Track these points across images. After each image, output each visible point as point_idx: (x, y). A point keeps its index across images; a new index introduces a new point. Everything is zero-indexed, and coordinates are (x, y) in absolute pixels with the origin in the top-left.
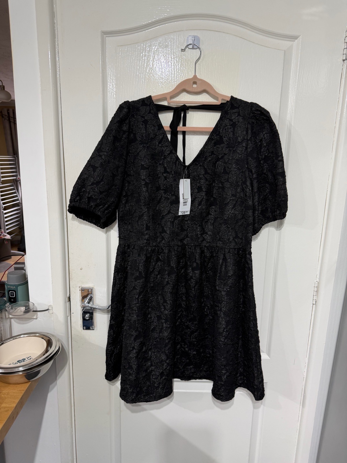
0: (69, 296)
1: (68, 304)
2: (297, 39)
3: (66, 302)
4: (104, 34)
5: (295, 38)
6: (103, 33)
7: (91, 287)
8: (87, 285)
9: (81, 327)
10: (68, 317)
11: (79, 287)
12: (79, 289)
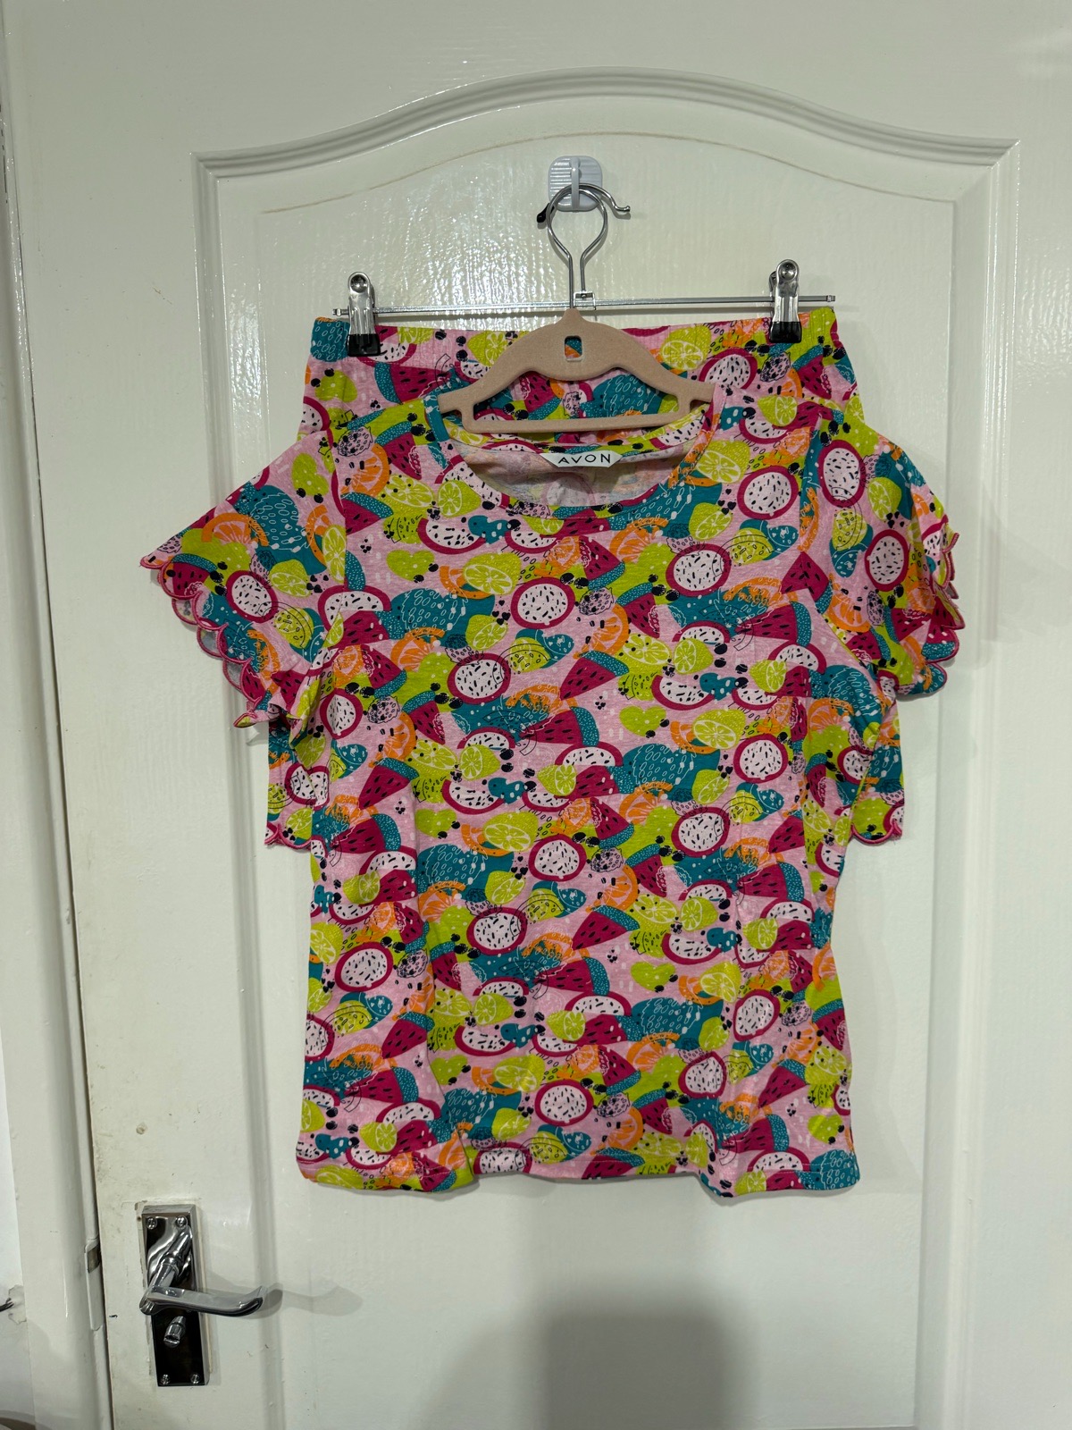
0: (95, 1245)
1: (90, 1279)
2: (1002, 154)
4: (207, 167)
5: (993, 151)
6: (202, 165)
7: (187, 1203)
9: (150, 1374)
10: (91, 1333)
11: (133, 1207)
12: (134, 1215)
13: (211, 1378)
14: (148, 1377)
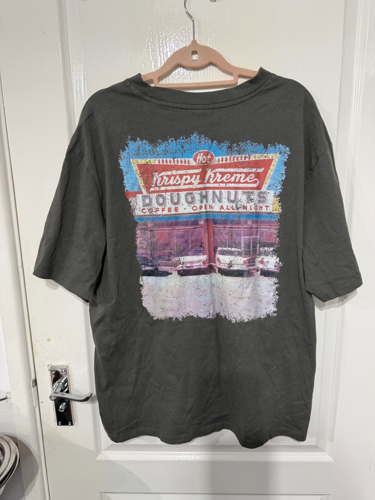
0: (35, 379)
1: (33, 390)
3: (30, 388)
7: (65, 365)
8: (59, 363)
9: (55, 421)
10: (34, 408)
11: (47, 366)
12: (48, 369)
13: (76, 423)
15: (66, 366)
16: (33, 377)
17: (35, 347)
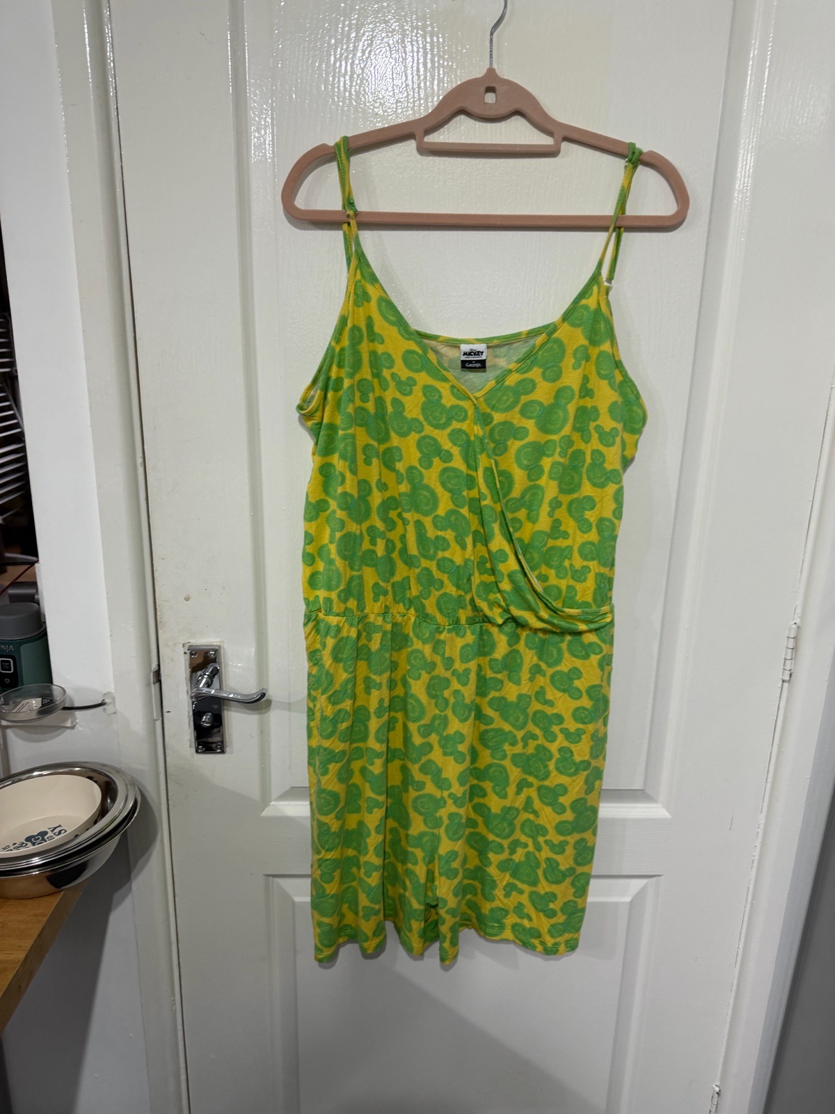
0: (157, 669)
1: (154, 688)
3: (148, 685)
7: (215, 644)
8: (204, 640)
9: (190, 746)
10: (154, 720)
11: (182, 646)
12: (182, 650)
13: (228, 749)
14: (189, 749)
15: (217, 645)
16: (154, 666)
17: (160, 611)
